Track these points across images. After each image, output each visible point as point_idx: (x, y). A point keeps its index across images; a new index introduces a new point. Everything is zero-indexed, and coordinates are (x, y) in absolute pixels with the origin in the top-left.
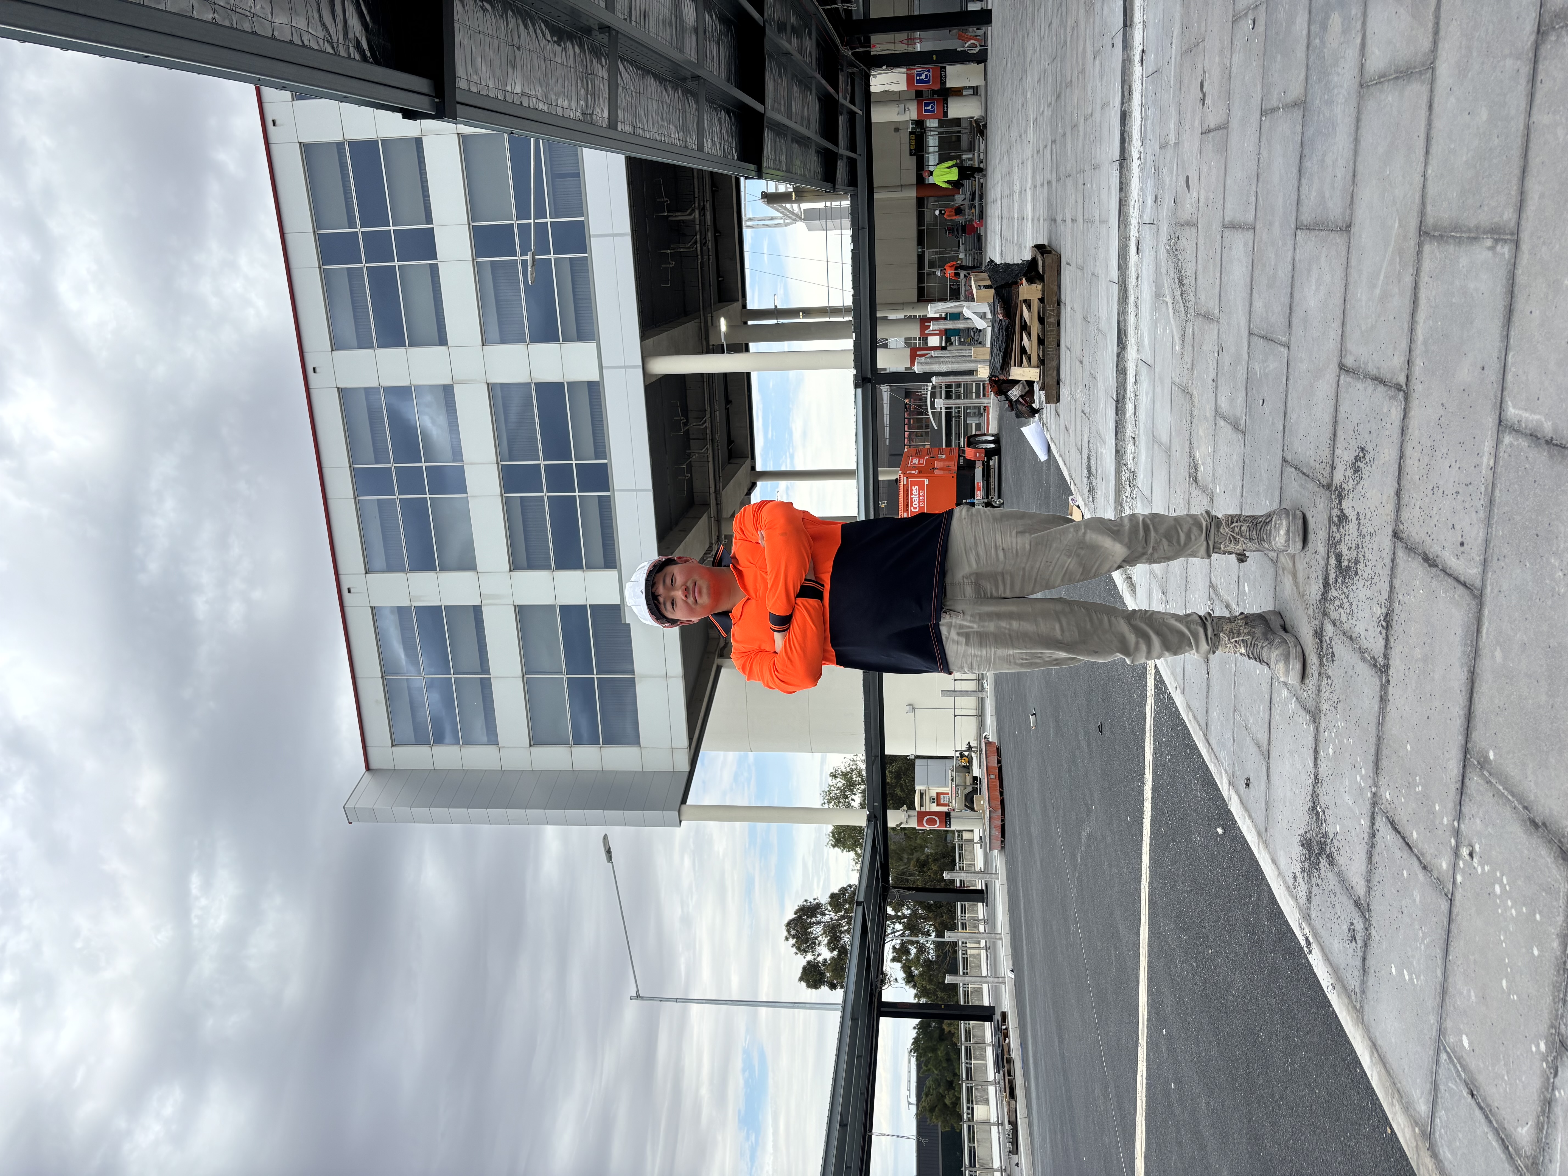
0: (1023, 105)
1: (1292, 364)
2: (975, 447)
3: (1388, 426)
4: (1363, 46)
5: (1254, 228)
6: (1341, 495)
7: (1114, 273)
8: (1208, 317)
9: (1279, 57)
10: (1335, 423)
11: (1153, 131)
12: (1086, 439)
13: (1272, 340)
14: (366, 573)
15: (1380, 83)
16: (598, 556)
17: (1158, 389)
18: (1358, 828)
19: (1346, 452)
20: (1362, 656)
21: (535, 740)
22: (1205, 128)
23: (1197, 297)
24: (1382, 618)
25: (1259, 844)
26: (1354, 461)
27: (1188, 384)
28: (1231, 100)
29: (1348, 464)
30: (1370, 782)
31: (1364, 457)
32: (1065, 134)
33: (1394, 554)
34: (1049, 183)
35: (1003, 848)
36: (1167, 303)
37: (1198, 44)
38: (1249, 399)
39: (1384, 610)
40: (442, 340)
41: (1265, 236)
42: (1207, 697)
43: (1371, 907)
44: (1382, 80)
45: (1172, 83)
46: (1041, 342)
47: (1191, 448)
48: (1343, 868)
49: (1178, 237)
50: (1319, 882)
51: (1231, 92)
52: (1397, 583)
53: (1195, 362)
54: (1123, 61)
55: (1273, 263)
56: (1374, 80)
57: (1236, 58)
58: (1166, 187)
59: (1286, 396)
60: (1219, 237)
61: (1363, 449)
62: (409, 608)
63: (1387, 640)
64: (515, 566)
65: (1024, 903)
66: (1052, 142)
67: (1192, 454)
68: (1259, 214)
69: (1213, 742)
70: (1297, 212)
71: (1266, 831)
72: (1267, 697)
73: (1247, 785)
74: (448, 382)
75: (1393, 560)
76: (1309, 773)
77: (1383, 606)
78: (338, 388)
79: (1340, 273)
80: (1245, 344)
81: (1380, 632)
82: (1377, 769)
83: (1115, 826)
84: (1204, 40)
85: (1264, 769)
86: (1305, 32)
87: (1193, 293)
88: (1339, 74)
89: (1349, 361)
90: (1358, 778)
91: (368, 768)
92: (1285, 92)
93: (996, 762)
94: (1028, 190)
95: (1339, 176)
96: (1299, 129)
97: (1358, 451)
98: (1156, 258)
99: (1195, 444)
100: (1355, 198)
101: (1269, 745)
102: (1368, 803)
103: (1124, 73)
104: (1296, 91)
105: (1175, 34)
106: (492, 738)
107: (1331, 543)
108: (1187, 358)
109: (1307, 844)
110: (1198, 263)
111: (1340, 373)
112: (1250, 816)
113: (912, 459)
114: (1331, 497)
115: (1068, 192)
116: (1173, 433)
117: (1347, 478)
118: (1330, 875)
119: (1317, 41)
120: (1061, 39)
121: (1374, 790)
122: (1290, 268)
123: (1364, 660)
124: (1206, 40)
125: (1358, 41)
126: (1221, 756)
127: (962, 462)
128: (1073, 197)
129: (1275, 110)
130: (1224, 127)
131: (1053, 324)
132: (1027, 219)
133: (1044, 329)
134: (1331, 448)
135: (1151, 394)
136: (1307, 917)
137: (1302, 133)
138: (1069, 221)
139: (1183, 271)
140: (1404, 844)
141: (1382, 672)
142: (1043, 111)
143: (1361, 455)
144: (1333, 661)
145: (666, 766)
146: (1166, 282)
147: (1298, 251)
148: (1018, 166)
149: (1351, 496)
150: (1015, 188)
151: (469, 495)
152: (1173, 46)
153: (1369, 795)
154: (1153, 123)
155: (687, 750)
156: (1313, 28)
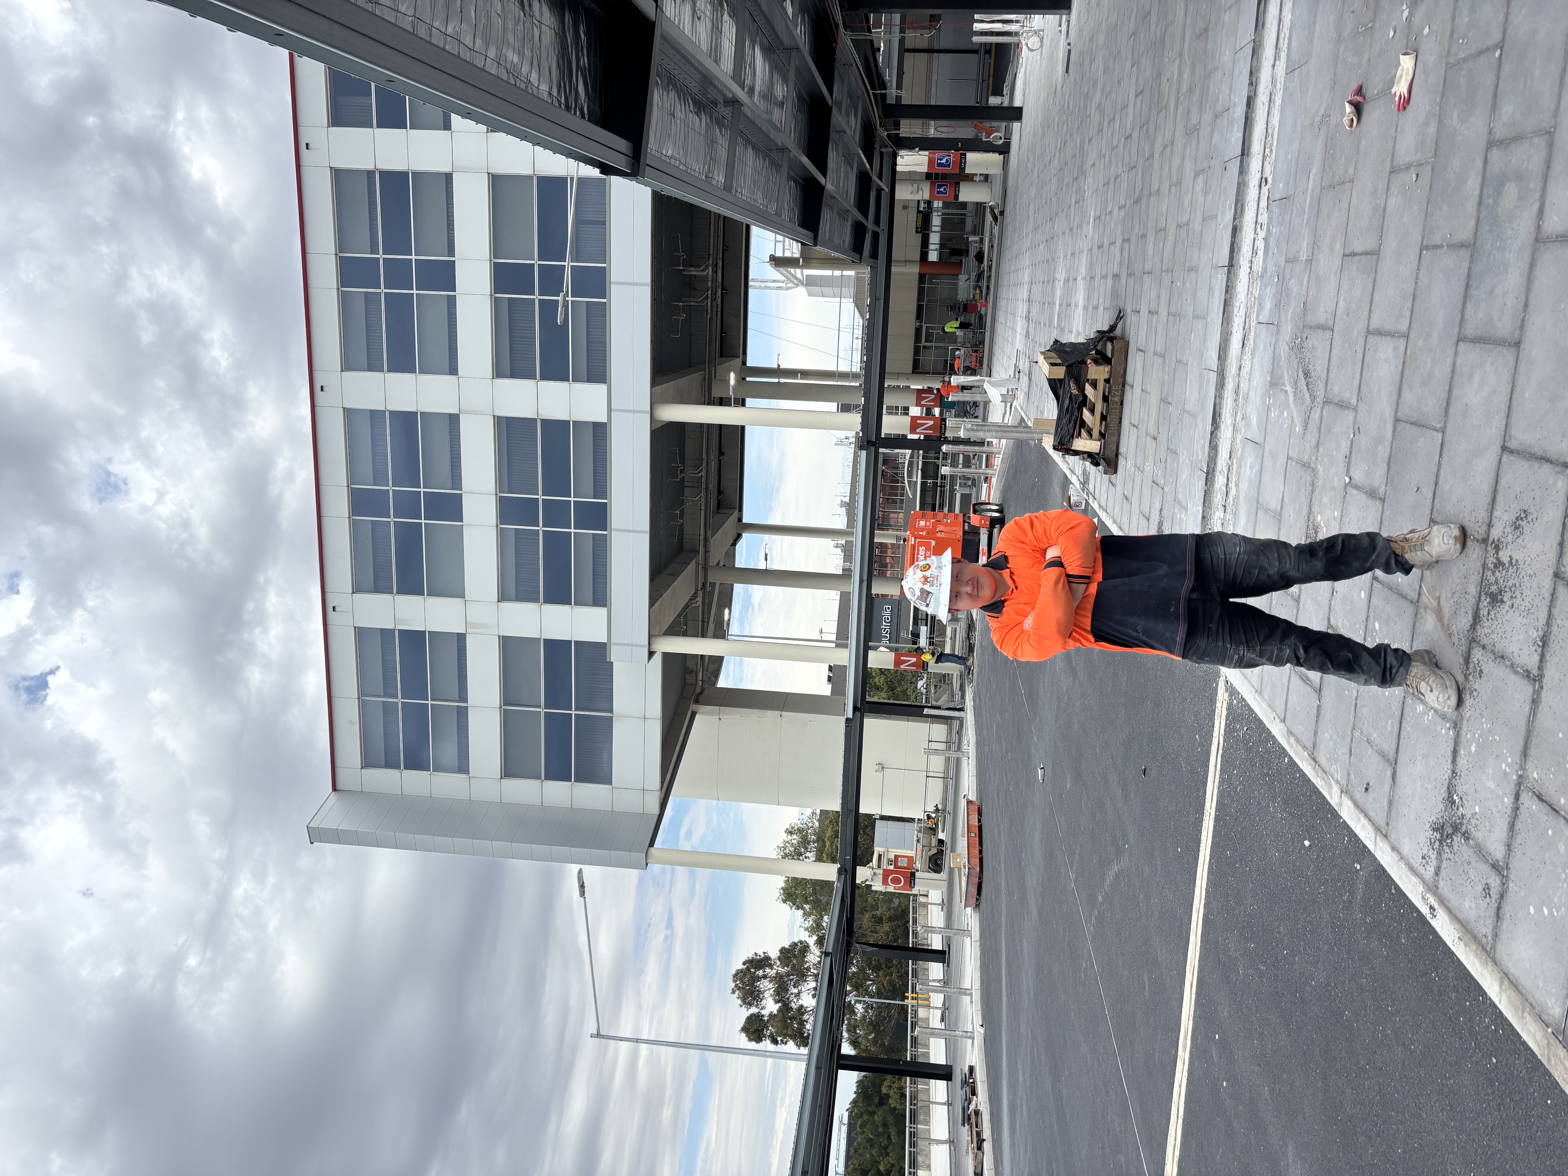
0: (1077, 202)
1: (1447, 445)
2: (980, 514)
3: (1554, 493)
4: (1541, 211)
5: (1408, 337)
6: (1498, 547)
7: (1213, 363)
8: (1342, 405)
9: (1445, 208)
10: (1495, 491)
11: (1278, 247)
12: (1157, 506)
13: (1423, 426)
14: (353, 593)
15: (1558, 241)
16: (589, 594)
17: (1268, 463)
18: (1500, 806)
19: (1506, 514)
20: (1514, 670)
21: (508, 771)
22: (1347, 251)
23: (1328, 388)
24: (1538, 639)
25: (1376, 838)
26: (1514, 520)
27: (1311, 459)
28: (1384, 234)
29: (1508, 523)
30: (1516, 767)
31: (1526, 517)
32: (1144, 236)
33: (1554, 589)
34: (1116, 276)
35: (977, 906)
36: (1286, 391)
37: (1344, 183)
38: (1391, 472)
39: (1541, 633)
40: (453, 370)
41: (1420, 343)
42: (1317, 722)
43: (1511, 866)
44: (1560, 239)
45: (1307, 210)
46: (1103, 418)
47: (1310, 513)
48: (1480, 840)
49: (1307, 338)
50: (1451, 856)
51: (1385, 227)
52: (1555, 612)
53: (1321, 442)
54: (1239, 184)
55: (1429, 365)
56: (1552, 238)
57: (1392, 201)
58: (1293, 295)
59: (1438, 470)
60: (1361, 342)
61: (1525, 511)
62: (393, 631)
63: (1542, 656)
64: (503, 597)
65: (1007, 955)
66: (1124, 241)
67: (1312, 518)
68: (1414, 325)
69: (1322, 759)
70: (1460, 327)
71: (1388, 824)
72: (1398, 714)
73: (1367, 789)
74: (454, 410)
75: (1553, 595)
76: (1445, 769)
77: (1540, 630)
78: (344, 408)
79: (1506, 378)
80: (1390, 428)
81: (1536, 650)
82: (1525, 756)
83: (1158, 859)
84: (1352, 181)
85: (1389, 773)
86: (1477, 192)
87: (1323, 384)
88: (1513, 229)
89: (1513, 444)
90: (1503, 766)
91: (334, 789)
92: (1450, 235)
93: (977, 820)
94: (1079, 279)
95: (1509, 304)
96: (1465, 265)
97: (1519, 513)
98: (1274, 351)
99: (1315, 508)
100: (1526, 322)
101: (1397, 753)
102: (1512, 784)
103: (1238, 194)
104: (1465, 234)
105: (1314, 171)
106: (463, 767)
107: (1484, 584)
108: (1311, 438)
109: (1438, 828)
110: (1332, 359)
111: (1502, 453)
112: (1367, 816)
113: (919, 521)
114: (1486, 549)
115: (1146, 287)
116: (1286, 500)
117: (1506, 534)
118: (1464, 848)
119: (1491, 201)
120: (1144, 151)
121: (1520, 773)
122: (1449, 370)
123: (1516, 673)
124: (1355, 181)
125: (1536, 207)
126: (1332, 770)
127: (966, 528)
128: (1154, 293)
129: (1436, 247)
130: (1375, 253)
131: (1116, 403)
132: (1076, 306)
133: (1108, 407)
134: (1489, 511)
135: (1257, 467)
136: (1433, 888)
137: (1470, 269)
138: (1144, 312)
139: (1311, 366)
140: (1550, 810)
141: (1535, 680)
142: (1111, 212)
143: (1523, 515)
144: (1480, 677)
145: (636, 808)
146: (1286, 373)
147: (1459, 358)
148: (1065, 256)
149: (1509, 547)
150: (1058, 276)
151: (464, 523)
152: (1311, 181)
153: (1515, 777)
154: (1278, 240)
155: (658, 793)
156: (1485, 190)
